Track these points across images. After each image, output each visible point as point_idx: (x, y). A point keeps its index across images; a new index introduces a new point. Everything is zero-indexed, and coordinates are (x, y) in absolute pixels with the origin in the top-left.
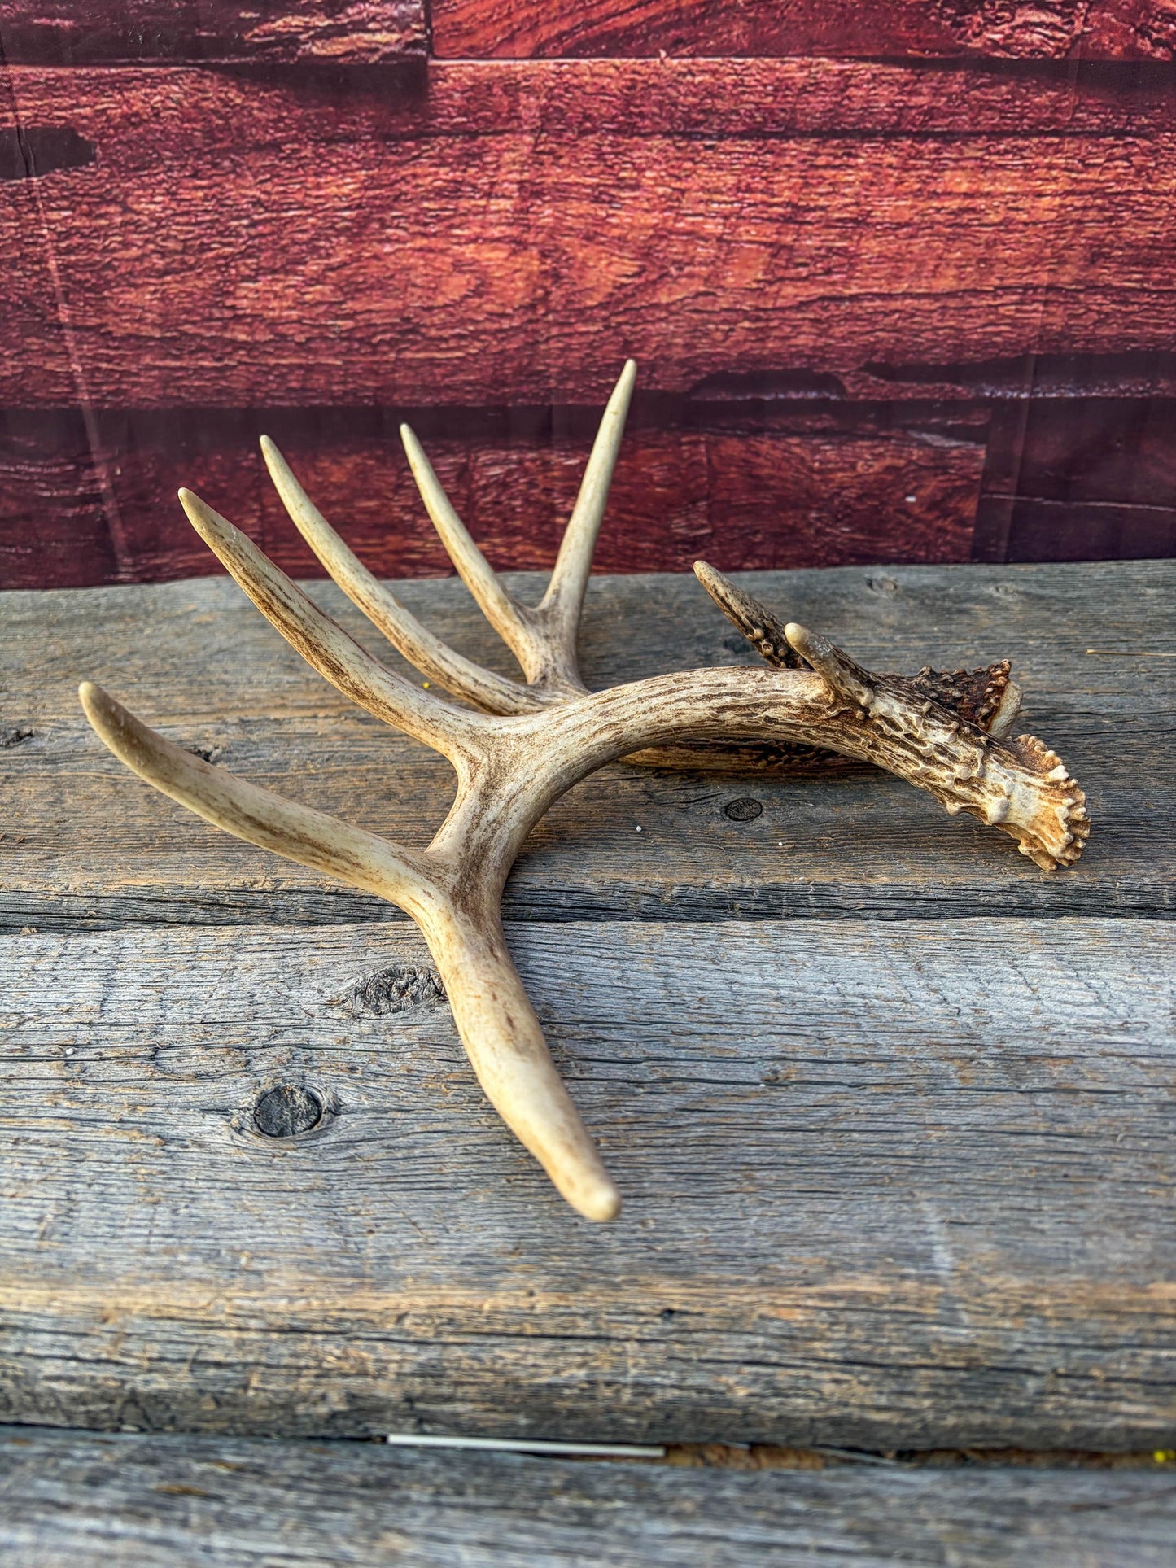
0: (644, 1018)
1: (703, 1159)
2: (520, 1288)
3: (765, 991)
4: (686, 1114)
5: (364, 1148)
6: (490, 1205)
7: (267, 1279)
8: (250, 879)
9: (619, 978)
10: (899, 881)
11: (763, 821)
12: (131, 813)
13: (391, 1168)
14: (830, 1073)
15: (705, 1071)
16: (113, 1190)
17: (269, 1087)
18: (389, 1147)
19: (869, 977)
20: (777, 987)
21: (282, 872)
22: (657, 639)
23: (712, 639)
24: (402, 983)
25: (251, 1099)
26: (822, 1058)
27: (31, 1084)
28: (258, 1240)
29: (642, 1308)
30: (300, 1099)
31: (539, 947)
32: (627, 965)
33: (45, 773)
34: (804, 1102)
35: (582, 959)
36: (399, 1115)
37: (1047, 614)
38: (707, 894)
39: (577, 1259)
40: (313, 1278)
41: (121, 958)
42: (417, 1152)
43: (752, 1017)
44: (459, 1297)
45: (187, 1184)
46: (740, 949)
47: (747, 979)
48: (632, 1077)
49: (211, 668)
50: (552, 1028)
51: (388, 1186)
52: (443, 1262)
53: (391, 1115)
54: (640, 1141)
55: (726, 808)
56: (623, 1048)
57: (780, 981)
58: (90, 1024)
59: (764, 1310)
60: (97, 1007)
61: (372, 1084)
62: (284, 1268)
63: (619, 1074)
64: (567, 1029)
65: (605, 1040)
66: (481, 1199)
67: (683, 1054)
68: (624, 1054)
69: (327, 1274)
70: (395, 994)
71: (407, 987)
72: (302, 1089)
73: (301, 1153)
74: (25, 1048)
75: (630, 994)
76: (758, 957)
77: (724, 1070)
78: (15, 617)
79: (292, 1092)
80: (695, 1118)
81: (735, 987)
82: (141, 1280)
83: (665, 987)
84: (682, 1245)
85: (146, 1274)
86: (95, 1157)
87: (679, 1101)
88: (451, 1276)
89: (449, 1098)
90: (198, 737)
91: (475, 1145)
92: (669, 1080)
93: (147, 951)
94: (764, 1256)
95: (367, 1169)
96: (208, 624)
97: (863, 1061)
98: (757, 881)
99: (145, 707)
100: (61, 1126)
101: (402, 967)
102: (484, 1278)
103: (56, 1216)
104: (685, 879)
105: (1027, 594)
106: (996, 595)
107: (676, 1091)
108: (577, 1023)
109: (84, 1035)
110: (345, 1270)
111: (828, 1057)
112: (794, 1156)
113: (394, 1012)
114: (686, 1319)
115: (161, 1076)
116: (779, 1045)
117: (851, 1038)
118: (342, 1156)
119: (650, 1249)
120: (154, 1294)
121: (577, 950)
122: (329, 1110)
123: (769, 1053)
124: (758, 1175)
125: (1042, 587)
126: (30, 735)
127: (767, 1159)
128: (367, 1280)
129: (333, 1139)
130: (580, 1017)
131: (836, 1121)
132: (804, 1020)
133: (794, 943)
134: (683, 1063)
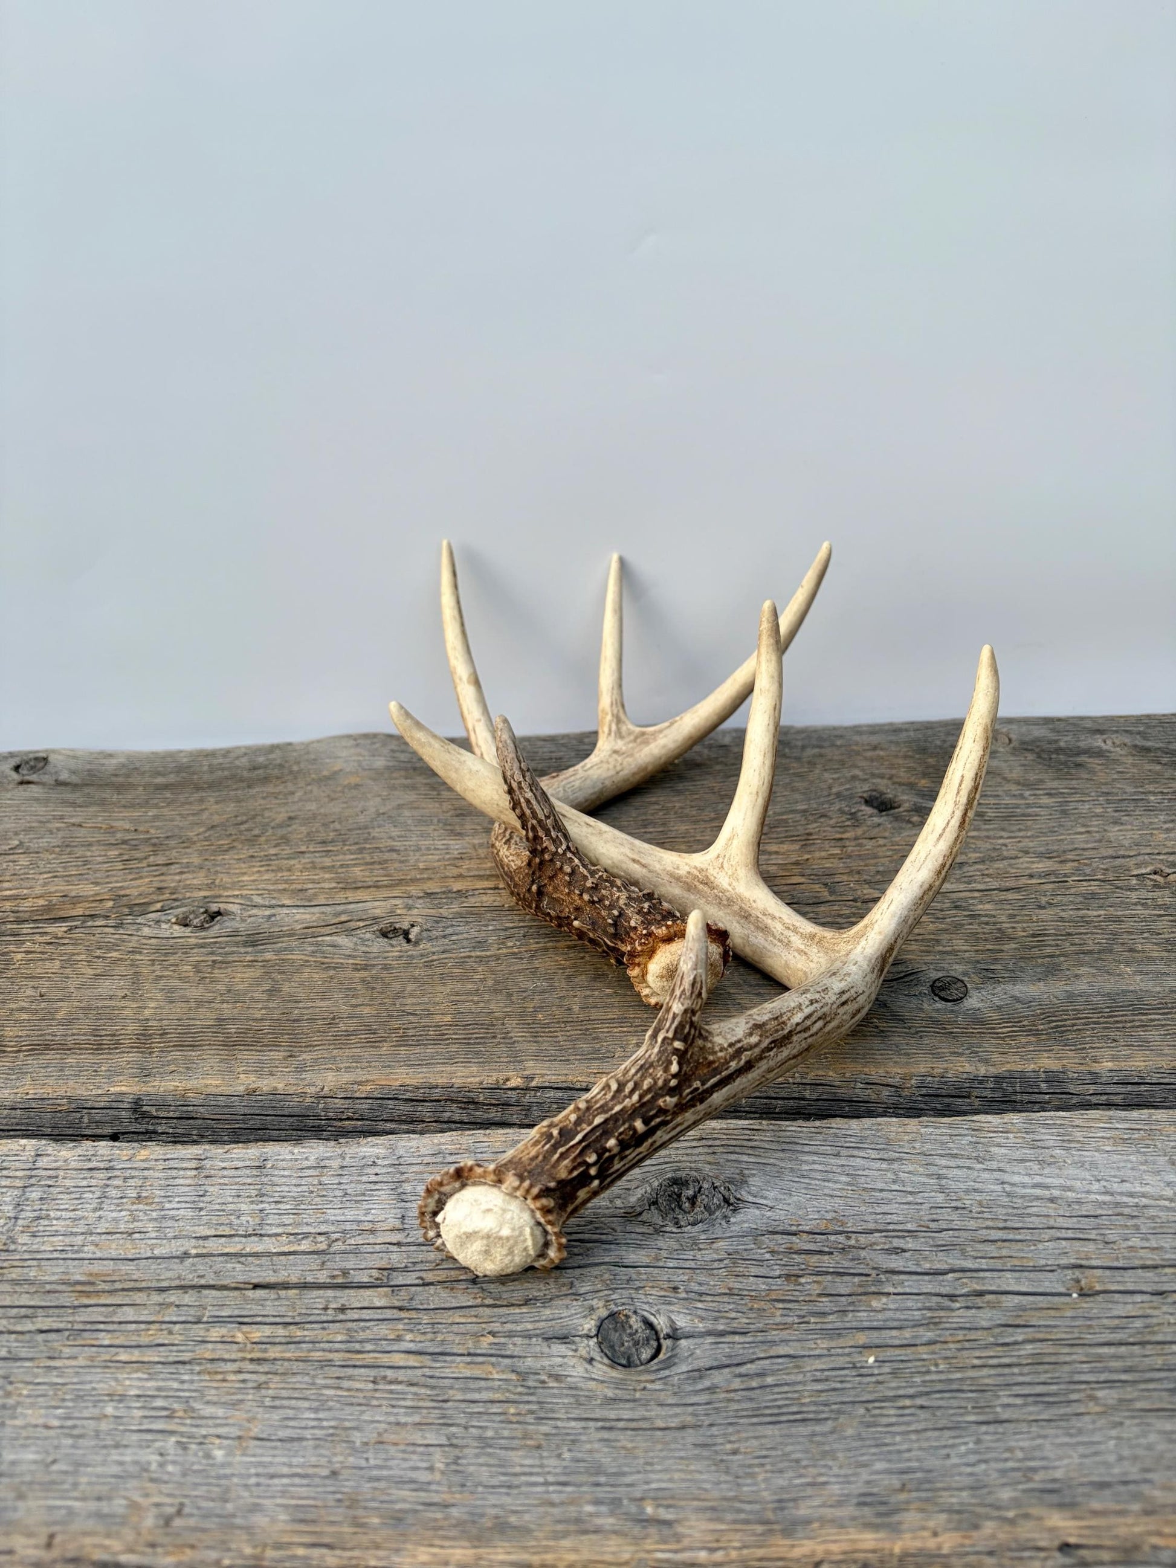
0: (933, 1225)
1: (1043, 1378)
2: (924, 1528)
3: (1038, 1192)
4: (1010, 1330)
5: (718, 1378)
6: (859, 1437)
7: (680, 1529)
8: (502, 1077)
9: (894, 1182)
10: (1122, 1065)
11: (973, 1001)
12: (353, 1002)
13: (751, 1399)
14: (1129, 1280)
15: (1009, 1282)
16: (490, 1433)
17: (604, 1313)
18: (740, 1375)
19: (1130, 1173)
20: (1047, 1187)
21: (531, 1066)
22: (798, 796)
23: (851, 797)
24: (690, 1193)
25: (589, 1325)
26: (1116, 1264)
27: (366, 1315)
28: (654, 1486)
29: (1042, 1544)
30: (635, 1322)
31: (807, 1148)
32: (896, 1166)
33: (249, 958)
34: (1116, 1313)
35: (852, 1162)
36: (737, 1338)
37: (1158, 767)
38: (945, 1083)
39: (964, 1494)
40: (723, 1527)
41: (402, 1169)
42: (769, 1380)
43: (1036, 1222)
44: (868, 1540)
45: (559, 1424)
46: (999, 1145)
47: (1016, 1179)
48: (943, 1291)
49: (375, 833)
50: (849, 1238)
51: (755, 1420)
52: (839, 1504)
53: (729, 1338)
54: (976, 1362)
55: (932, 986)
56: (925, 1258)
57: (1048, 1181)
58: (399, 1244)
59: (1155, 1540)
60: (398, 1224)
61: (700, 1305)
62: (693, 1517)
63: (929, 1288)
64: (863, 1239)
65: (904, 1251)
66: (850, 1432)
67: (984, 1264)
68: (928, 1266)
69: (735, 1522)
70: (687, 1205)
71: (695, 1196)
72: (635, 1312)
73: (658, 1386)
74: (345, 1273)
75: (910, 1198)
76: (1018, 1155)
77: (1030, 1280)
78: (160, 780)
79: (627, 1316)
80: (1019, 1335)
81: (1008, 1188)
82: (557, 1536)
83: (942, 1189)
84: (1058, 1474)
85: (560, 1527)
86: (459, 1396)
87: (999, 1317)
88: (854, 1519)
89: (778, 1319)
90: (392, 913)
91: (823, 1370)
92: (981, 1294)
93: (427, 1160)
94: (1135, 1482)
95: (729, 1400)
96: (357, 786)
97: (1155, 1267)
98: (991, 1069)
99: (324, 880)
100: (412, 1361)
101: (682, 1174)
102: (887, 1520)
103: (447, 1464)
104: (922, 1069)
105: (1135, 746)
106: (1104, 747)
107: (992, 1306)
108: (871, 1232)
109: (397, 1258)
110: (751, 1517)
111: (1120, 1264)
112: (1125, 1371)
113: (693, 1224)
114: (1083, 1552)
115: (491, 1302)
116: (1074, 1252)
117: (1135, 1241)
118: (700, 1386)
119: (1030, 1480)
120: (575, 1550)
121: (844, 1152)
122: (668, 1336)
123: (1064, 1261)
124: (1100, 1394)
125: (1145, 739)
126: (219, 913)
127: (1103, 1377)
128: (775, 1527)
129: (684, 1368)
130: (871, 1226)
131: (1154, 1333)
132: (1086, 1223)
133: (1048, 1137)
134: (987, 1274)
